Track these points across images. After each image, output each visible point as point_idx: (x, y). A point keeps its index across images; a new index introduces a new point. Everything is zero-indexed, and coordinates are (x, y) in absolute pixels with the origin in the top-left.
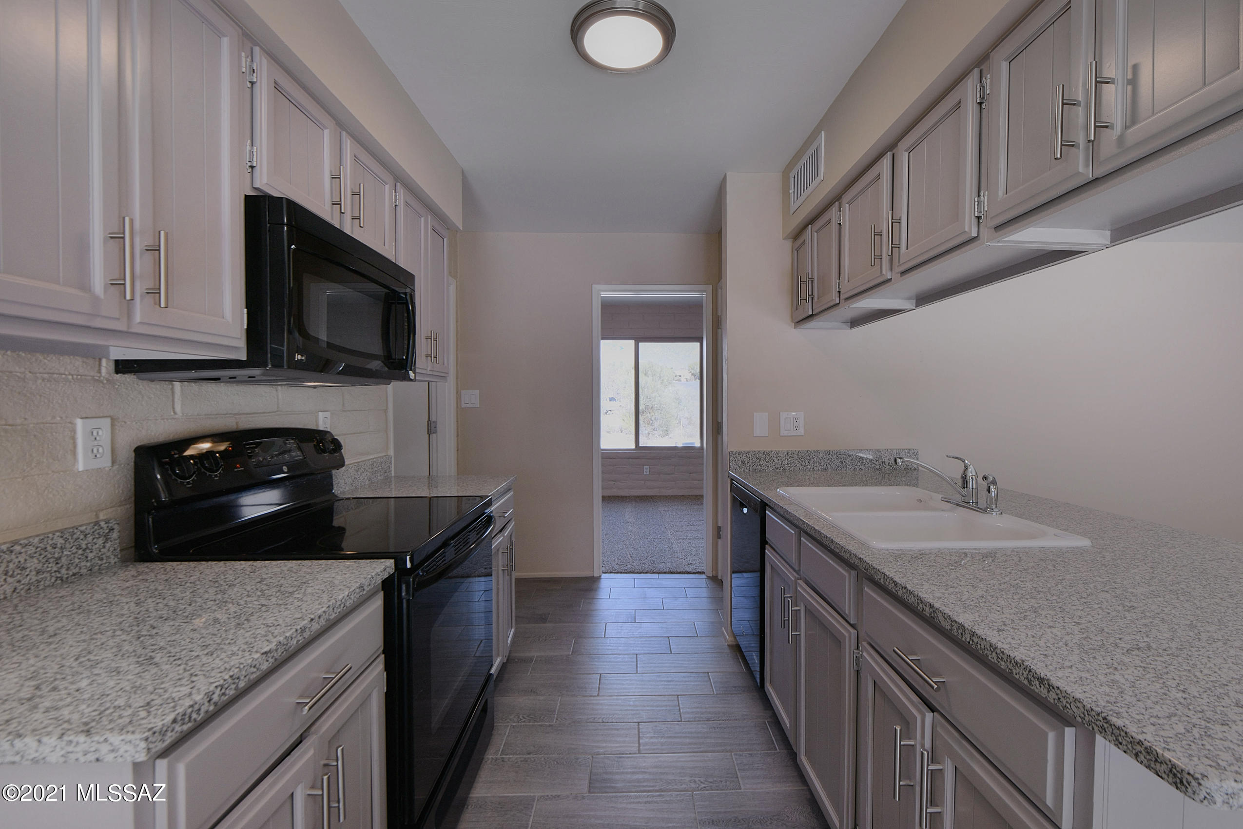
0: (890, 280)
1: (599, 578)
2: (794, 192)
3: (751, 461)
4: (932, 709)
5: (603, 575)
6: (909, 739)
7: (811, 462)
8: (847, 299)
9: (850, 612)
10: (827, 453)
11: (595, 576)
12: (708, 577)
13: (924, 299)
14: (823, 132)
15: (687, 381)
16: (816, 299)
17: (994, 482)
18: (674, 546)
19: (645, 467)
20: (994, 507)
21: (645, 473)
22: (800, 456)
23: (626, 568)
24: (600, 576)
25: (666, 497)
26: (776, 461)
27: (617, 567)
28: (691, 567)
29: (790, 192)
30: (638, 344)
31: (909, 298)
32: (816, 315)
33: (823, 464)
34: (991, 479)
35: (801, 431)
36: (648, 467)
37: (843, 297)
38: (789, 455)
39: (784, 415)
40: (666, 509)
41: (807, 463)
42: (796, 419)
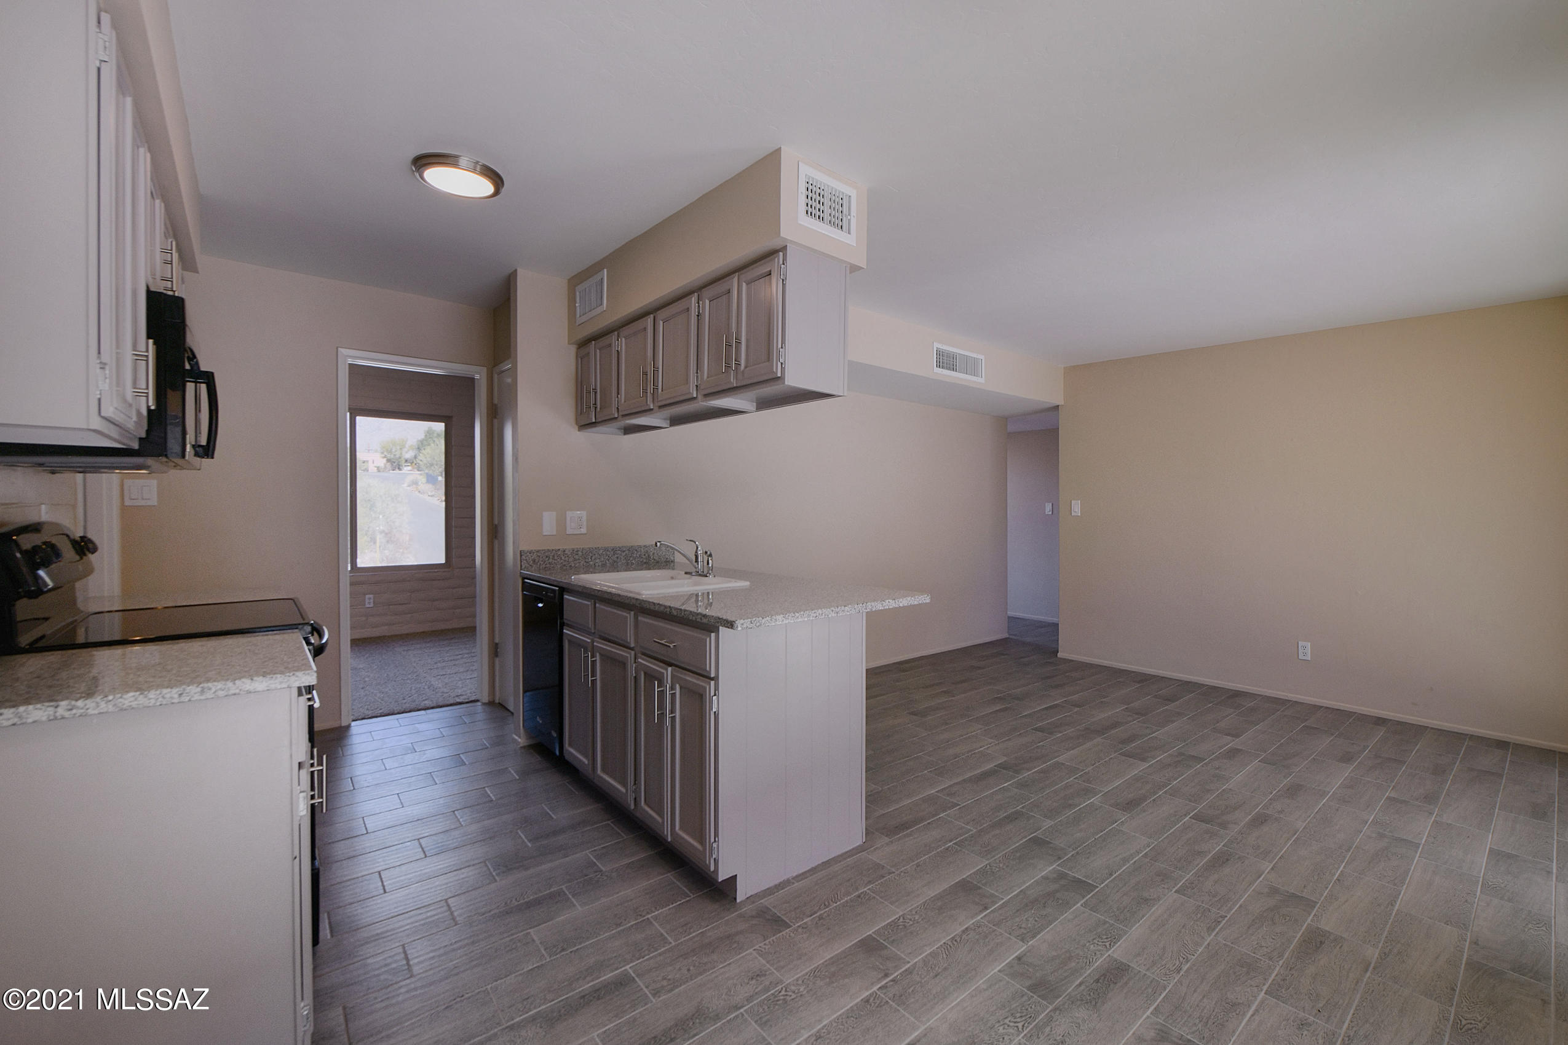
0: (652, 409)
1: (348, 727)
2: (580, 306)
3: (541, 559)
4: (670, 665)
5: (353, 724)
6: (662, 687)
7: (593, 558)
8: (623, 416)
9: (630, 639)
10: (606, 549)
11: (343, 725)
12: (484, 704)
13: (676, 421)
14: (605, 270)
15: (379, 471)
16: (598, 409)
17: (710, 555)
18: (432, 683)
19: (367, 596)
20: (710, 572)
21: (367, 606)
22: (584, 553)
23: (381, 711)
24: (350, 724)
25: (401, 635)
26: (563, 558)
27: (367, 712)
28: (462, 697)
29: (577, 305)
30: (355, 419)
31: (665, 419)
32: (599, 422)
33: (602, 559)
34: (709, 553)
35: (583, 530)
36: (371, 596)
37: (621, 413)
38: (575, 552)
39: (569, 514)
40: (406, 649)
41: (590, 560)
42: (580, 518)
